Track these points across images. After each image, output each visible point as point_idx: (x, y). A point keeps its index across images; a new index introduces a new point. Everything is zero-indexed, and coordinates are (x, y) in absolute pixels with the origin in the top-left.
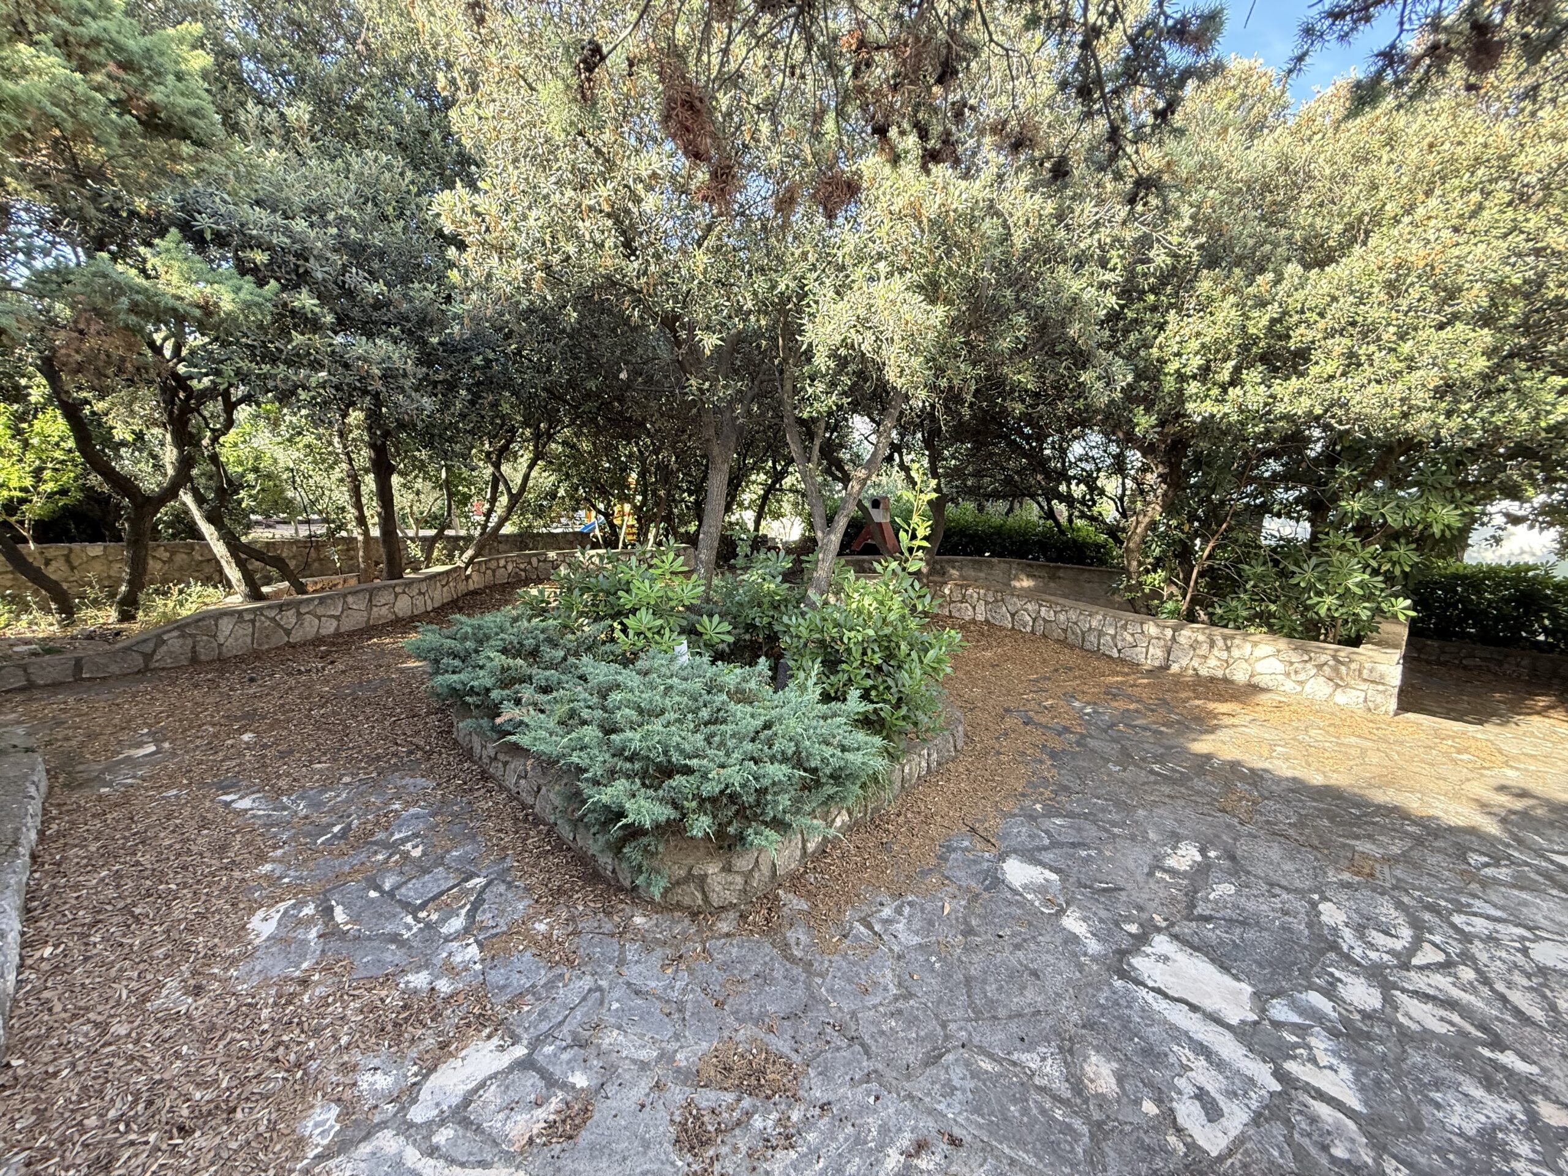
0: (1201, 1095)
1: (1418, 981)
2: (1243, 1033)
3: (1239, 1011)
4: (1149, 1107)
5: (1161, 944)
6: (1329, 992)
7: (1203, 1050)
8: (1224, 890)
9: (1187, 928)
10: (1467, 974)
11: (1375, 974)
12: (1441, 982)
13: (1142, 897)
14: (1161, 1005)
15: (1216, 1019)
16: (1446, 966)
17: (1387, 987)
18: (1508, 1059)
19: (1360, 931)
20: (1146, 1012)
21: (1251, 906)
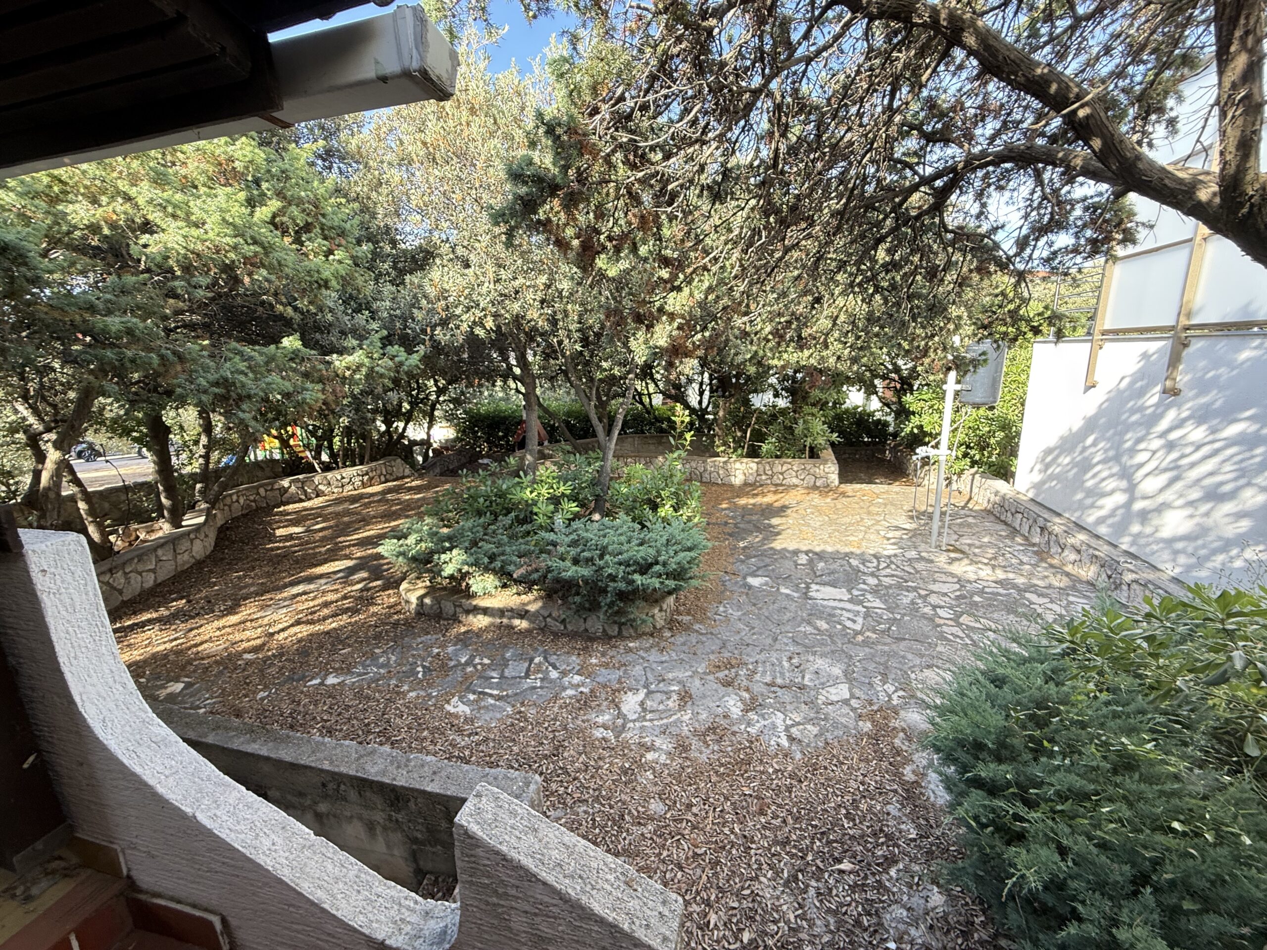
0: (849, 619)
1: (884, 573)
2: (850, 601)
3: (847, 597)
4: (839, 627)
5: (814, 587)
6: (864, 583)
7: (842, 609)
8: (821, 565)
9: (818, 580)
10: (893, 566)
11: (872, 574)
12: (888, 570)
13: (799, 576)
14: (826, 603)
15: (841, 600)
16: (888, 567)
17: (877, 577)
18: (910, 584)
19: (863, 564)
20: (822, 606)
21: (832, 567)
